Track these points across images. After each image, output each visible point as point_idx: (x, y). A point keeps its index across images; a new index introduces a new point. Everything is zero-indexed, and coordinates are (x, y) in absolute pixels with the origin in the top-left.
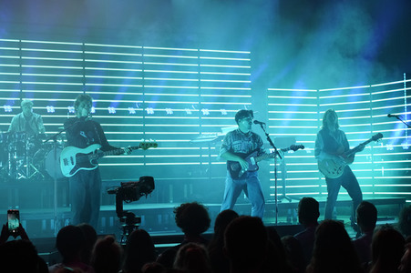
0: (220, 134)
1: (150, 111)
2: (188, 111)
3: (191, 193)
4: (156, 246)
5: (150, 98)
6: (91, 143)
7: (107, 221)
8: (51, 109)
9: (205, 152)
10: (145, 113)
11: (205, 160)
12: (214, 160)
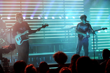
0: (72, 26)
1: (46, 18)
2: (60, 18)
3: (62, 48)
4: (50, 68)
5: (46, 13)
6: (25, 31)
7: (31, 60)
8: (9, 18)
9: (67, 33)
10: (44, 19)
11: (67, 36)
12: (71, 35)
